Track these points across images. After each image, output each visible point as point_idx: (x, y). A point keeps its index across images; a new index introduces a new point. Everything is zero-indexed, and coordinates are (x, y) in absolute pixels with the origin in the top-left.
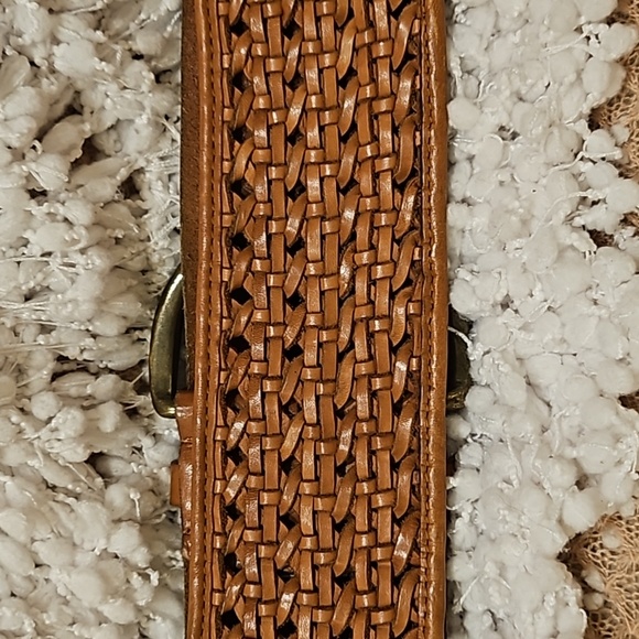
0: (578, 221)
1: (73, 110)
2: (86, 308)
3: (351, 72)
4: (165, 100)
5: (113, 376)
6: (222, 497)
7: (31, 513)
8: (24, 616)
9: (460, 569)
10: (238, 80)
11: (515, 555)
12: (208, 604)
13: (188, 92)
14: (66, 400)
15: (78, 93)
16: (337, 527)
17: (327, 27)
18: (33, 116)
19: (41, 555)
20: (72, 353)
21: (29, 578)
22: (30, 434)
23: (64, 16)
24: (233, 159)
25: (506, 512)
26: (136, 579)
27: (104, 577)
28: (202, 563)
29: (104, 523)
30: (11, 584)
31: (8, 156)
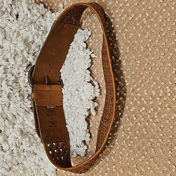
7: (24, 113)
21: (23, 122)
22: (24, 103)
30: (20, 122)
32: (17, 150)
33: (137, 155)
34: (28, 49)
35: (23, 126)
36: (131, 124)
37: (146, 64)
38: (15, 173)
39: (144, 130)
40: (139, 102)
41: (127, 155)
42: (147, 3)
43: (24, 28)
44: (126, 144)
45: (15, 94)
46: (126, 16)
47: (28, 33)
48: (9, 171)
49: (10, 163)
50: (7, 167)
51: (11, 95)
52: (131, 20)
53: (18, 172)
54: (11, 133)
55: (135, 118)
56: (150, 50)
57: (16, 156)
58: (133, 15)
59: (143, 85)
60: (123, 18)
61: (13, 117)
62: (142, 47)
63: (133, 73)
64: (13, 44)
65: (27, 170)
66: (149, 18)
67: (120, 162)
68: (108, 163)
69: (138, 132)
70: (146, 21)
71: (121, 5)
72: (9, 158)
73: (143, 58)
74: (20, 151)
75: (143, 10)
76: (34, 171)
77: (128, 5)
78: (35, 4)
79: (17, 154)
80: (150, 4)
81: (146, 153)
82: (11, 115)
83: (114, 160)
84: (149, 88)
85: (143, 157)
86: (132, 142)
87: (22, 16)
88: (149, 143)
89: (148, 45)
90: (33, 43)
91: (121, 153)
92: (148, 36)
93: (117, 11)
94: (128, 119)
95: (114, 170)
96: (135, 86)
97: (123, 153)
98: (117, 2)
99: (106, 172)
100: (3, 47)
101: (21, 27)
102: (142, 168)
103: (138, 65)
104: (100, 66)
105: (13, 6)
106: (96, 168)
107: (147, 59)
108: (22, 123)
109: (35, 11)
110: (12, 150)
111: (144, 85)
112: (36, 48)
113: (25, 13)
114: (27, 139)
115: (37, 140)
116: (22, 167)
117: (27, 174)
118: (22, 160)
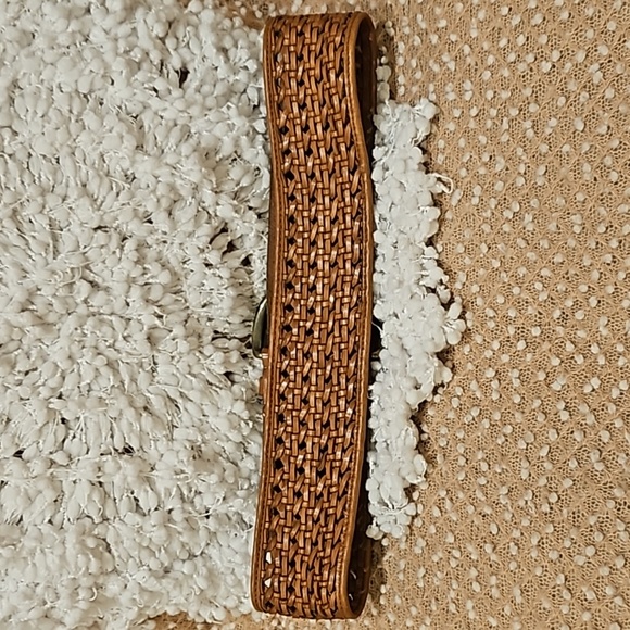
0: (421, 283)
1: (224, 230)
2: (226, 312)
3: (336, 218)
4: (262, 226)
5: (236, 340)
6: (279, 391)
7: (202, 392)
8: (198, 434)
9: (372, 423)
10: (291, 219)
11: (390, 415)
12: (271, 434)
13: (271, 222)
14: (217, 349)
15: (226, 223)
16: (324, 405)
17: (327, 199)
18: (208, 235)
19: (205, 411)
20: (220, 330)
21: (200, 420)
22: (203, 361)
23: (221, 195)
24: (288, 252)
26: (243, 424)
27: (230, 420)
28: (270, 418)
30: (193, 421)
31: (198, 251)
32: (184, 511)
33: (567, 544)
34: (214, 180)
35: (201, 432)
36: (553, 436)
37: (602, 229)
38: (181, 586)
39: (594, 456)
40: (580, 359)
41: (535, 541)
42: (602, 10)
43: (202, 112)
44: (533, 506)
45: (171, 331)
46: (530, 58)
47: (219, 130)
48: (163, 577)
49: (163, 551)
50: (154, 565)
51: (156, 333)
52: (549, 74)
53: (191, 583)
54: (162, 455)
55: (565, 416)
56: (614, 176)
57: (180, 530)
58: (556, 55)
59: (593, 302)
60: (522, 67)
61: (169, 403)
62: (587, 167)
63: (559, 259)
64: (167, 164)
65: (220, 579)
66: (610, 61)
67: (513, 566)
68: (476, 567)
69: (573, 464)
70: (600, 74)
71: (516, 20)
72: (158, 535)
73: (591, 205)
74: (195, 514)
75: (590, 34)
76: (244, 582)
77: (538, 19)
78: (246, 29)
79: (185, 524)
80: (612, 11)
81: (598, 537)
82: (160, 399)
83: (494, 557)
84: (614, 310)
85: (590, 551)
86: (553, 498)
87: (199, 75)
88: (611, 504)
89: (608, 161)
90: (235, 159)
91: (516, 534)
92: (609, 128)
93: (503, 43)
94: (541, 418)
95: (495, 592)
96: (569, 303)
97: (522, 534)
98: (505, 10)
99: (469, 598)
100: (134, 178)
101: (195, 111)
102: (584, 589)
103: (577, 229)
104: (452, 231)
105: (170, 43)
106: (437, 584)
107: (602, 211)
108: (197, 423)
109: (241, 55)
110: (170, 511)
111: (599, 302)
112: (243, 176)
113: (208, 63)
114: (213, 479)
115: (249, 479)
116: (204, 565)
117: (222, 590)
118: (203, 544)
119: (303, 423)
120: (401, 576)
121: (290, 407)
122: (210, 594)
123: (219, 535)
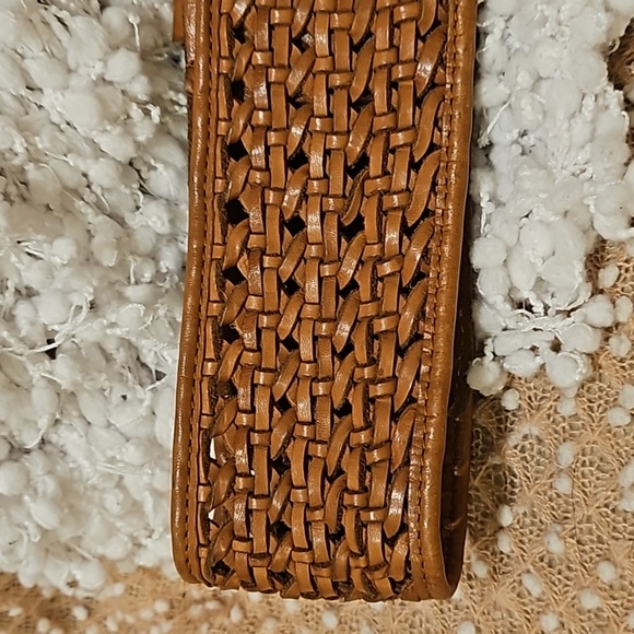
6: (229, 16)
8: (15, 132)
12: (212, 134)
16: (355, 48)
19: (33, 74)
25: (545, 6)
26: (136, 112)
27: (101, 100)
28: (207, 90)
29: (101, 41)
53: (18, 516)
65: (90, 501)
74: (17, 347)
76: (149, 507)
114: (62, 250)
115: (153, 257)
116: (50, 472)
117: (95, 526)
118: (44, 422)
119: (296, 101)
120: (564, 485)
121: (259, 58)
122: (66, 535)
123: (84, 399)
